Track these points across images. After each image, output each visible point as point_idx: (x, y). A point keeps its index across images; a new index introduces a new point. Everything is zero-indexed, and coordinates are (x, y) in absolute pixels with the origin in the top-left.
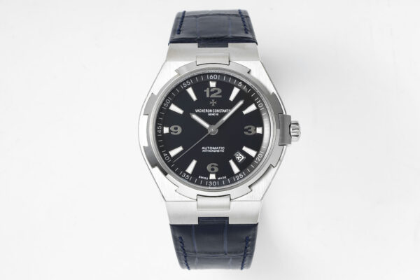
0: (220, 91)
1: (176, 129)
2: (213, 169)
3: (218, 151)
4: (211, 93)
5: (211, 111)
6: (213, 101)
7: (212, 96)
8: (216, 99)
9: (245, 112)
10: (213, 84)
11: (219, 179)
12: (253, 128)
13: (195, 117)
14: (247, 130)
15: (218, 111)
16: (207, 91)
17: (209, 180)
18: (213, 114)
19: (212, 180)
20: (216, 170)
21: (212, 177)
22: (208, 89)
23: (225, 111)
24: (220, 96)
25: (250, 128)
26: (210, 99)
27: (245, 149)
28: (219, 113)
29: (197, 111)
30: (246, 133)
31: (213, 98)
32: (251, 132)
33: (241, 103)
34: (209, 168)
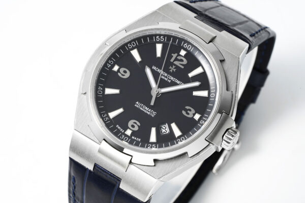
0: (185, 62)
1: (125, 72)
2: (133, 126)
3: (149, 113)
4: (176, 59)
5: (166, 75)
6: (174, 67)
7: (176, 63)
8: (177, 67)
9: (195, 93)
10: (183, 53)
11: (133, 138)
12: (193, 111)
13: (148, 71)
14: (186, 110)
15: (172, 78)
16: (175, 56)
17: (124, 134)
18: (166, 79)
19: (126, 135)
20: (136, 128)
21: (129, 132)
22: (176, 54)
23: (179, 82)
24: (183, 67)
25: (190, 110)
26: (172, 64)
27: (174, 126)
28: (172, 81)
29: (154, 68)
30: (184, 112)
31: (175, 65)
32: (188, 114)
33: (197, 84)
34: (131, 123)
